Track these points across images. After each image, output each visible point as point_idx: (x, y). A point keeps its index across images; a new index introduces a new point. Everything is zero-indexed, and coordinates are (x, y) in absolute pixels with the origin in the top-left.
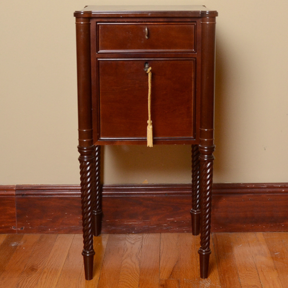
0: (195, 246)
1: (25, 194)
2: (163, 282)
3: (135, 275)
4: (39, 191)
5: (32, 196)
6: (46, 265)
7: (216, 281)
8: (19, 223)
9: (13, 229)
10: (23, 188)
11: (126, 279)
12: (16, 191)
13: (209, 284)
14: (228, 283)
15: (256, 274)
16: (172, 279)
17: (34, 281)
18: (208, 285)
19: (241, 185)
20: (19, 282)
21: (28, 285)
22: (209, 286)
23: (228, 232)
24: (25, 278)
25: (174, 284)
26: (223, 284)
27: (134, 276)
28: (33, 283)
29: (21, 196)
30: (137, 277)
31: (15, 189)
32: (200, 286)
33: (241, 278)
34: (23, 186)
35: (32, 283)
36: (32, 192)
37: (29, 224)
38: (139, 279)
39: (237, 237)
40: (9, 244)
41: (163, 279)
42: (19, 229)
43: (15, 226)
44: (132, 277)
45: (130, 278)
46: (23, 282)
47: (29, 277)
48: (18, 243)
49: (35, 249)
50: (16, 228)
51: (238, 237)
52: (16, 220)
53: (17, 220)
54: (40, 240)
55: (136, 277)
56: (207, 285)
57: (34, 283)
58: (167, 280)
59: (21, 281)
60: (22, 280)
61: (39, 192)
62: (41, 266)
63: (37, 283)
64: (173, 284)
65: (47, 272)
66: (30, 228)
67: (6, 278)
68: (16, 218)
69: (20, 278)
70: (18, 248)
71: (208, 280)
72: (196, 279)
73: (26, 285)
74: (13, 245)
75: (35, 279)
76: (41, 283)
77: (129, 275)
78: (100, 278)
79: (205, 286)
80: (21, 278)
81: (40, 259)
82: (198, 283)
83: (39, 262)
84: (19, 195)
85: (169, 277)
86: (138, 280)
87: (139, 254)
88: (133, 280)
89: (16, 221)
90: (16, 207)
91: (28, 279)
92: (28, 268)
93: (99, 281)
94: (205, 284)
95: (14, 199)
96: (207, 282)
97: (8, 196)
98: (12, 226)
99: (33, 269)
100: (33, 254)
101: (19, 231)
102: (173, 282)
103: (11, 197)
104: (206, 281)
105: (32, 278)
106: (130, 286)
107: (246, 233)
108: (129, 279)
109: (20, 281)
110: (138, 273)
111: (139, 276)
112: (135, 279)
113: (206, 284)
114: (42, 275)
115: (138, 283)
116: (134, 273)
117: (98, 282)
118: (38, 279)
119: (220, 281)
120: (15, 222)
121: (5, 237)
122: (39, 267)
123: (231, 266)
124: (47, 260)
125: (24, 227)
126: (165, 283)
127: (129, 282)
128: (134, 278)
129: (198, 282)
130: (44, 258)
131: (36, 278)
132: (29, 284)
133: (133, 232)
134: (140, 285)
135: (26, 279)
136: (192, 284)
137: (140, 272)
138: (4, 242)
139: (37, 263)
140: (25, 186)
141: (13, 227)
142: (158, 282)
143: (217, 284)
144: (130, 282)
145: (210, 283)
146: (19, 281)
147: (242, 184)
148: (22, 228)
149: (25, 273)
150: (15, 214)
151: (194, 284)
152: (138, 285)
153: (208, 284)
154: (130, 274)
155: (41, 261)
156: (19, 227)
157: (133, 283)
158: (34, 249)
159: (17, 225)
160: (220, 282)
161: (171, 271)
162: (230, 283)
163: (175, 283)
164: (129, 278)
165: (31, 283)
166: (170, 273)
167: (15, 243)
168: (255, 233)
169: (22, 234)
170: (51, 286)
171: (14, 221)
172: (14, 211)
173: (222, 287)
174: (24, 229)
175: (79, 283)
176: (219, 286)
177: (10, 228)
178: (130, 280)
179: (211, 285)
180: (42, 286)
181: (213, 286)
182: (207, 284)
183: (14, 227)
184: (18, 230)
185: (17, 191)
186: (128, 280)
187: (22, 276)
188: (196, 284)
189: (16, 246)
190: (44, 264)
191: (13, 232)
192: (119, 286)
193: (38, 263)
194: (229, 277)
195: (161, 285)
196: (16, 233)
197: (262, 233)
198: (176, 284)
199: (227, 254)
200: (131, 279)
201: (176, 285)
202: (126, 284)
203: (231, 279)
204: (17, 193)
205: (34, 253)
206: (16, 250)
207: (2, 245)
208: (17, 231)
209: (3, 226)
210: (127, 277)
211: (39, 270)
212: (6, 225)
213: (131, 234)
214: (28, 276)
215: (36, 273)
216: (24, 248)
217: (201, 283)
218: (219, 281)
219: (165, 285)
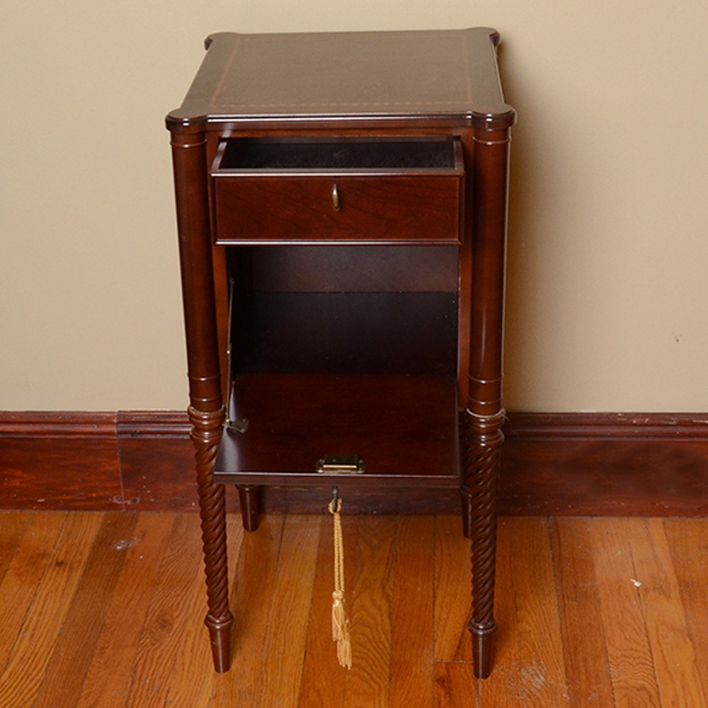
0: (510, 557)
1: (138, 431)
2: (443, 672)
3: (381, 646)
4: (168, 425)
5: (153, 437)
6: (191, 610)
7: (557, 669)
8: (128, 490)
9: (115, 501)
10: (133, 420)
11: (363, 659)
12: (117, 426)
13: (543, 678)
14: (584, 677)
15: (646, 651)
16: (461, 661)
17: (168, 660)
18: (540, 683)
19: (618, 419)
20: (136, 662)
21: (156, 671)
22: (540, 685)
23: (583, 515)
24: (149, 651)
25: (465, 677)
26: (573, 681)
27: (379, 650)
28: (166, 664)
29: (129, 436)
30: (385, 652)
31: (115, 421)
32: (523, 685)
33: (611, 663)
34: (132, 414)
35: (163, 665)
36: (154, 427)
37: (149, 492)
38: (389, 657)
39: (606, 531)
40: (110, 544)
41: (442, 660)
42: (129, 502)
43: (120, 497)
44: (376, 654)
45: (371, 656)
46: (145, 662)
47: (157, 645)
48: (127, 543)
49: (166, 560)
50: (121, 500)
51: (607, 533)
52: (122, 484)
53: (124, 485)
54: (174, 531)
55: (383, 652)
56: (537, 682)
57: (168, 665)
58: (450, 663)
59: (140, 659)
60: (143, 654)
61: (169, 427)
62: (180, 614)
63: (174, 666)
64: (463, 679)
65: (194, 632)
66: (152, 500)
67: (108, 647)
68: (121, 481)
69: (137, 649)
70: (128, 556)
71: (540, 667)
72: (514, 664)
73: (151, 671)
74: (119, 548)
75: (168, 655)
76: (183, 664)
77: (369, 646)
78: (305, 655)
79: (533, 684)
80: (140, 649)
81: (178, 592)
82: (518, 676)
83: (175, 602)
84: (126, 433)
85: (455, 656)
86: (389, 663)
87: (388, 580)
88: (376, 662)
89: (122, 487)
90: (119, 459)
91: (153, 651)
92: (154, 619)
93: (304, 662)
94: (532, 680)
95: (116, 442)
96: (538, 672)
97: (103, 437)
98: (115, 495)
99: (164, 621)
100: (162, 575)
101: (129, 506)
102: (462, 670)
103: (107, 437)
104: (535, 671)
105: (163, 650)
106: (372, 679)
107: (626, 518)
108: (369, 659)
109: (138, 658)
110: (387, 639)
111: (389, 650)
112: (382, 658)
113: (534, 679)
114: (183, 644)
115: (388, 670)
116: (380, 638)
117: (301, 667)
118: (175, 655)
119: (566, 669)
120: (119, 487)
121: (100, 520)
122: (177, 617)
123: (589, 624)
124: (191, 595)
125: (138, 500)
126: (446, 673)
127: (368, 669)
128: (378, 656)
129: (518, 673)
130: (184, 588)
131: (171, 650)
132: (157, 668)
133: (375, 512)
134: (393, 679)
135: (150, 653)
136: (505, 679)
137: (393, 637)
138: (98, 537)
139: (170, 605)
140: (137, 414)
141: (115, 497)
142: (432, 668)
143: (559, 679)
144: (372, 668)
145: (543, 675)
146: (135, 658)
147: (620, 415)
148: (135, 501)
149: (147, 635)
150: (118, 472)
151: (510, 679)
152: (388, 679)
153: (540, 679)
154: (370, 642)
155: (180, 598)
156: (128, 499)
157: (376, 670)
158: (164, 559)
159: (123, 493)
160: (566, 673)
161: (460, 635)
162: (587, 678)
163: (468, 676)
164: (368, 656)
165: (160, 665)
166: (458, 642)
167: (122, 542)
168: (646, 519)
169: (135, 512)
170: (203, 677)
171: (116, 485)
172: (117, 465)
173: (569, 688)
174: (140, 502)
175: (261, 668)
176: (564, 686)
177: (110, 499)
178: (371, 662)
179: (545, 681)
180: (185, 673)
181: (551, 685)
182: (537, 679)
183: (117, 498)
184: (126, 504)
185: (119, 425)
186: (367, 661)
187: (142, 644)
188: (514, 679)
189: (124, 552)
190: (185, 609)
191: (116, 507)
192: (347, 677)
193: (172, 605)
194: (585, 660)
195: (438, 680)
196: (122, 509)
197: (660, 520)
198: (471, 678)
199: (581, 585)
200: (373, 658)
201: (470, 682)
202: (362, 673)
203: (591, 664)
204: (120, 429)
205: (164, 572)
206: (126, 561)
207: (95, 547)
208: (124, 506)
209: (94, 495)
210: (364, 653)
211: (175, 627)
212: (101, 493)
213: (370, 517)
214: (154, 645)
215: (171, 634)
216: (141, 557)
217: (524, 677)
218: (563, 669)
219: (446, 679)
